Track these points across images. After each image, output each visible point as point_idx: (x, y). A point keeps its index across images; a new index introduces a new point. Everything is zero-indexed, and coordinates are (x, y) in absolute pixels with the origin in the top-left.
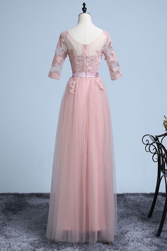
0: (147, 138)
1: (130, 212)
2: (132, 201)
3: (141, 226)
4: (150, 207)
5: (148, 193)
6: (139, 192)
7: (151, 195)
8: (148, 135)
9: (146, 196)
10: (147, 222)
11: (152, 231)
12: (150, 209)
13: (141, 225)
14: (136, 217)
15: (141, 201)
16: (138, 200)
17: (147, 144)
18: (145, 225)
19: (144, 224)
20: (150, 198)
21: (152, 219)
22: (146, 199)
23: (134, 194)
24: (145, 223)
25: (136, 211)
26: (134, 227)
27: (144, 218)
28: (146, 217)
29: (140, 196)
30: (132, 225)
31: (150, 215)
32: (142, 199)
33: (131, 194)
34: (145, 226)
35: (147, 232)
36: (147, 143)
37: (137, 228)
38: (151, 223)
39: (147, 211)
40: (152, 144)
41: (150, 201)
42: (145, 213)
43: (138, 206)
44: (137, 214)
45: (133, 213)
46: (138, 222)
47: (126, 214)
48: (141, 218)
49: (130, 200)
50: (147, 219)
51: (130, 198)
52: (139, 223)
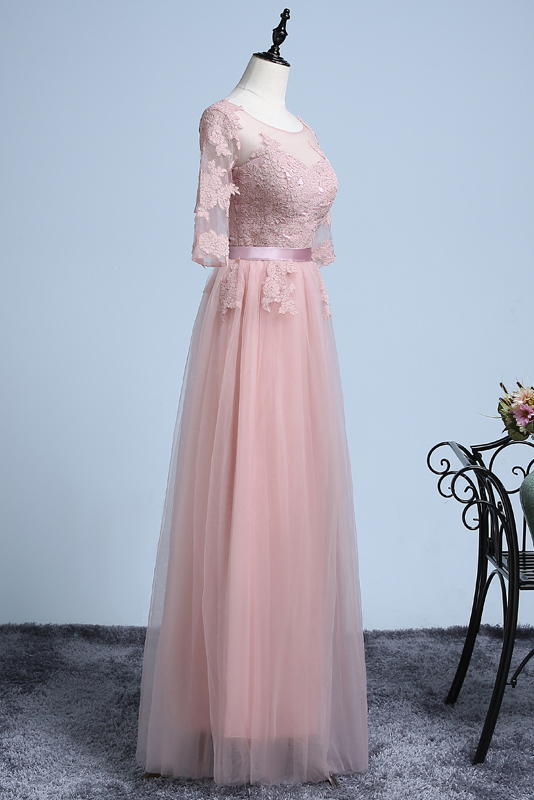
0: (446, 452)
1: (387, 688)
2: (394, 656)
3: (425, 728)
4: (454, 670)
5: (445, 626)
6: (416, 626)
7: (455, 632)
8: (447, 443)
9: (439, 637)
10: (443, 718)
11: (458, 746)
12: (451, 678)
13: (425, 725)
14: (409, 704)
15: (422, 654)
16: (414, 652)
17: (445, 474)
18: (436, 726)
19: (433, 723)
20: (452, 645)
21: (458, 708)
22: (440, 646)
23: (400, 635)
24: (436, 720)
25: (407, 685)
26: (402, 732)
27: (435, 706)
28: (440, 702)
29: (420, 640)
30: (397, 726)
31: (452, 697)
32: (425, 647)
33: (390, 635)
34: (437, 728)
35: (445, 750)
36: (444, 468)
37: (413, 734)
38: (455, 722)
39: (442, 684)
40: (461, 473)
41: (453, 653)
42: (437, 691)
43: (412, 669)
44: (412, 695)
45: (400, 691)
46: (415, 717)
47: (375, 694)
48: (425, 705)
49: (385, 652)
50: (443, 710)
51: (386, 645)
52: (418, 721)
